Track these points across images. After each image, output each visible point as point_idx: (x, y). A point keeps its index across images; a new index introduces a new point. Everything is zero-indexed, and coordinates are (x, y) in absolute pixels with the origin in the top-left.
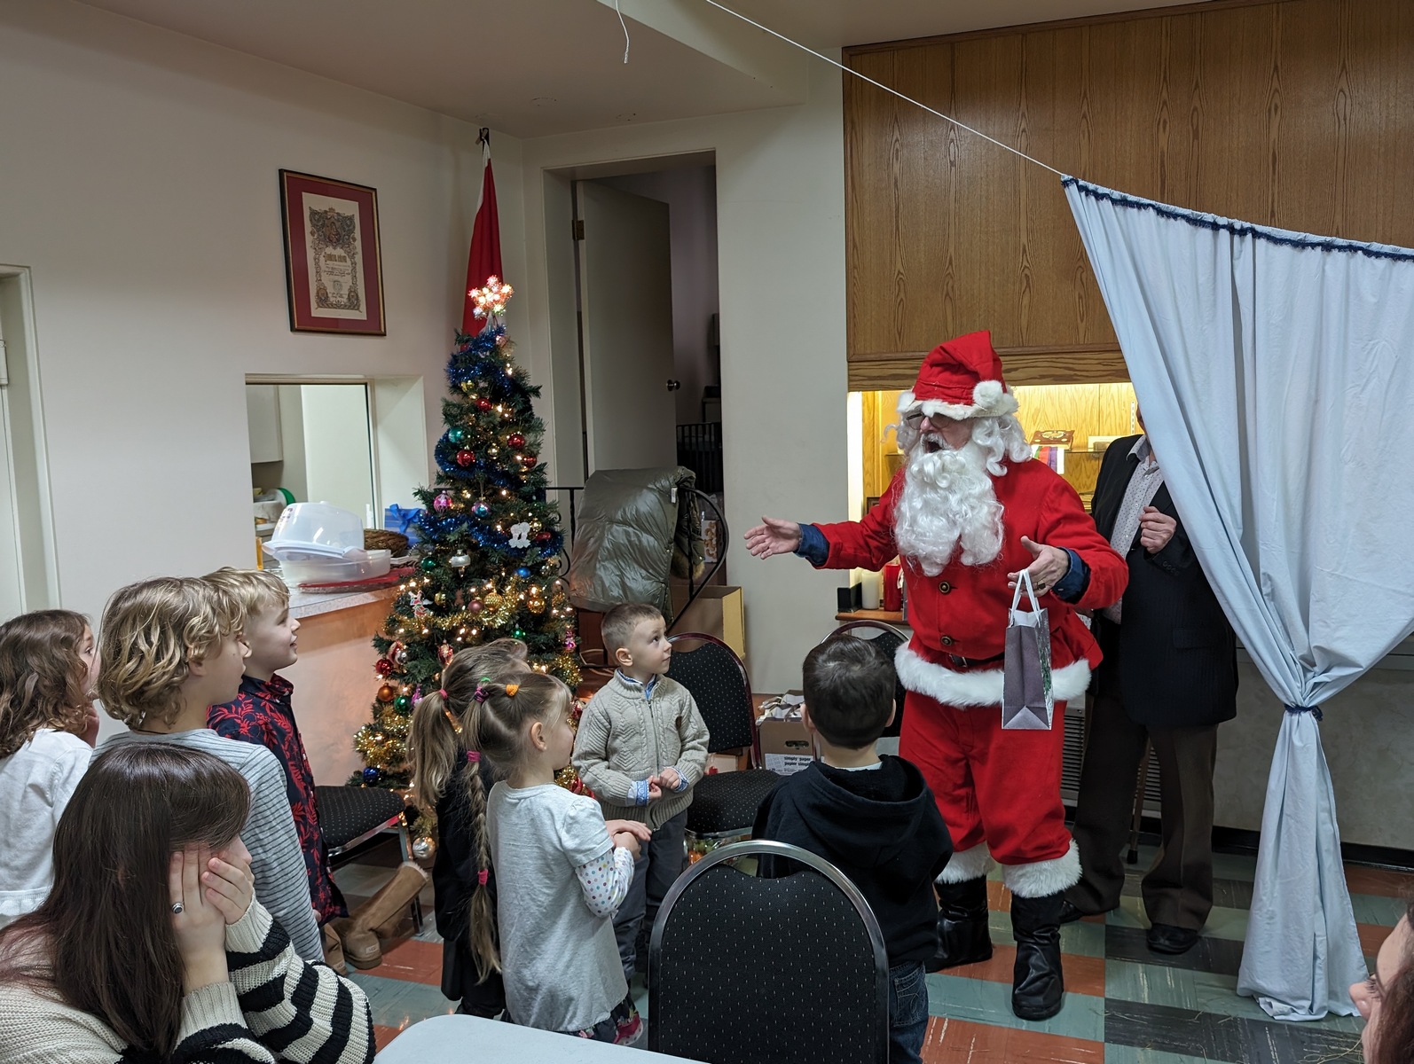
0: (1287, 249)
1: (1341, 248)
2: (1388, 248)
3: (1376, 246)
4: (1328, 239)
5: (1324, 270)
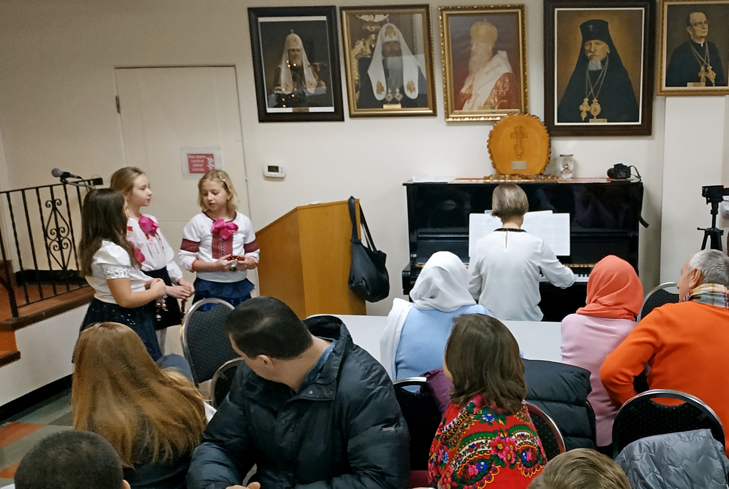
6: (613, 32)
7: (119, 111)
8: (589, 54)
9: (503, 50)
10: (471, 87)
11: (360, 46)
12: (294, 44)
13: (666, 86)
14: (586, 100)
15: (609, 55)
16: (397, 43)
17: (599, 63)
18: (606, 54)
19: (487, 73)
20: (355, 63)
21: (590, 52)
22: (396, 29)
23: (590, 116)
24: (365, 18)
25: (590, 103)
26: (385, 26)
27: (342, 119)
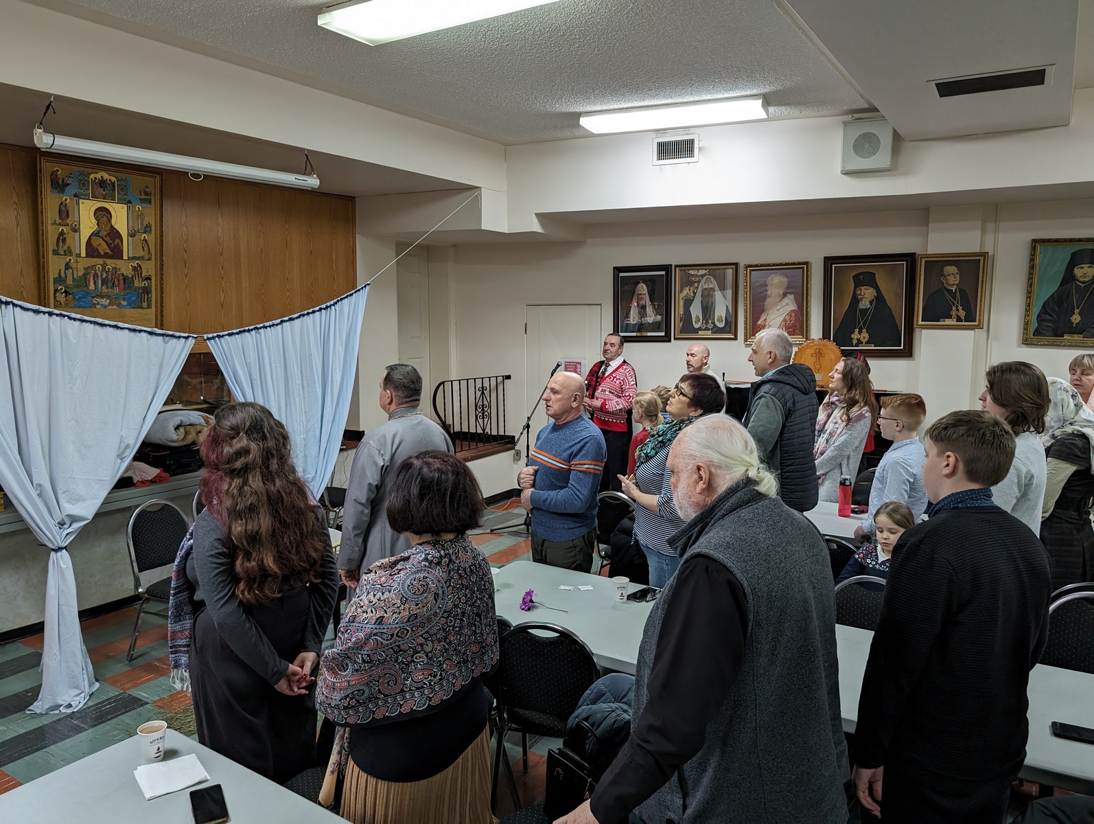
0: (31, 314)
1: (57, 315)
2: (78, 316)
3: (73, 315)
4: (51, 310)
5: (49, 325)
6: (880, 280)
7: (526, 333)
8: (859, 297)
9: (791, 293)
10: (765, 319)
11: (686, 291)
12: (642, 290)
13: (922, 321)
14: (857, 330)
15: (877, 298)
16: (712, 288)
17: (868, 303)
18: (873, 297)
19: (778, 310)
20: (682, 302)
21: (861, 295)
22: (713, 279)
23: (859, 342)
24: (692, 272)
25: (860, 333)
26: (706, 277)
27: (670, 341)
